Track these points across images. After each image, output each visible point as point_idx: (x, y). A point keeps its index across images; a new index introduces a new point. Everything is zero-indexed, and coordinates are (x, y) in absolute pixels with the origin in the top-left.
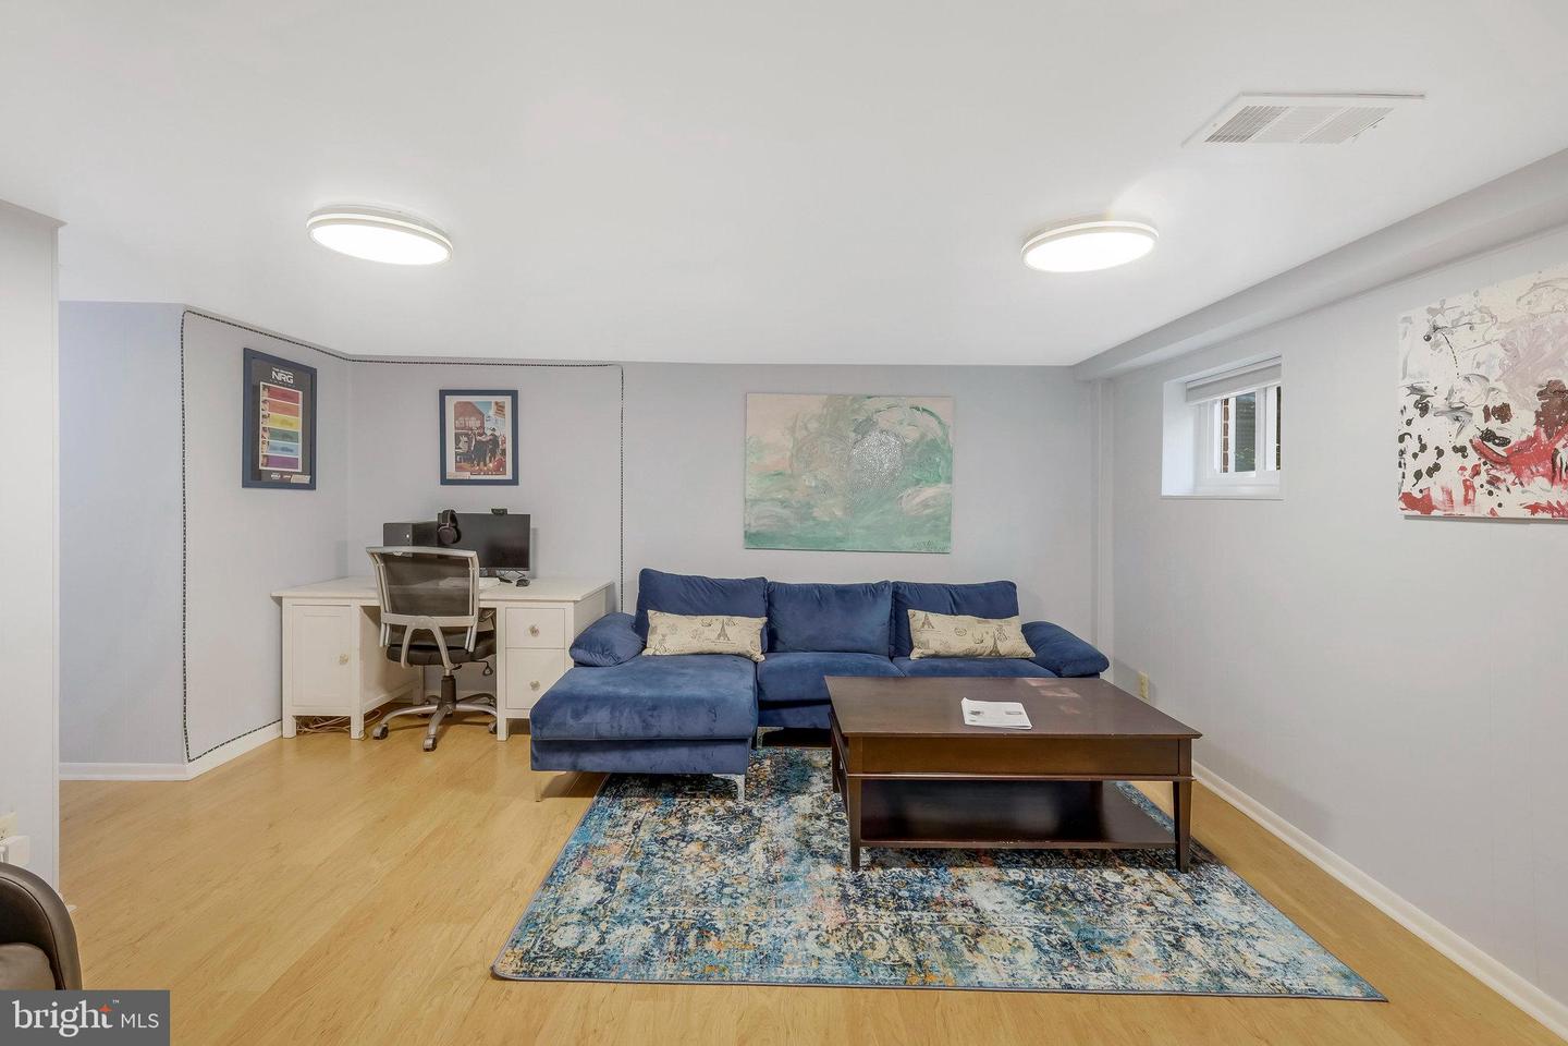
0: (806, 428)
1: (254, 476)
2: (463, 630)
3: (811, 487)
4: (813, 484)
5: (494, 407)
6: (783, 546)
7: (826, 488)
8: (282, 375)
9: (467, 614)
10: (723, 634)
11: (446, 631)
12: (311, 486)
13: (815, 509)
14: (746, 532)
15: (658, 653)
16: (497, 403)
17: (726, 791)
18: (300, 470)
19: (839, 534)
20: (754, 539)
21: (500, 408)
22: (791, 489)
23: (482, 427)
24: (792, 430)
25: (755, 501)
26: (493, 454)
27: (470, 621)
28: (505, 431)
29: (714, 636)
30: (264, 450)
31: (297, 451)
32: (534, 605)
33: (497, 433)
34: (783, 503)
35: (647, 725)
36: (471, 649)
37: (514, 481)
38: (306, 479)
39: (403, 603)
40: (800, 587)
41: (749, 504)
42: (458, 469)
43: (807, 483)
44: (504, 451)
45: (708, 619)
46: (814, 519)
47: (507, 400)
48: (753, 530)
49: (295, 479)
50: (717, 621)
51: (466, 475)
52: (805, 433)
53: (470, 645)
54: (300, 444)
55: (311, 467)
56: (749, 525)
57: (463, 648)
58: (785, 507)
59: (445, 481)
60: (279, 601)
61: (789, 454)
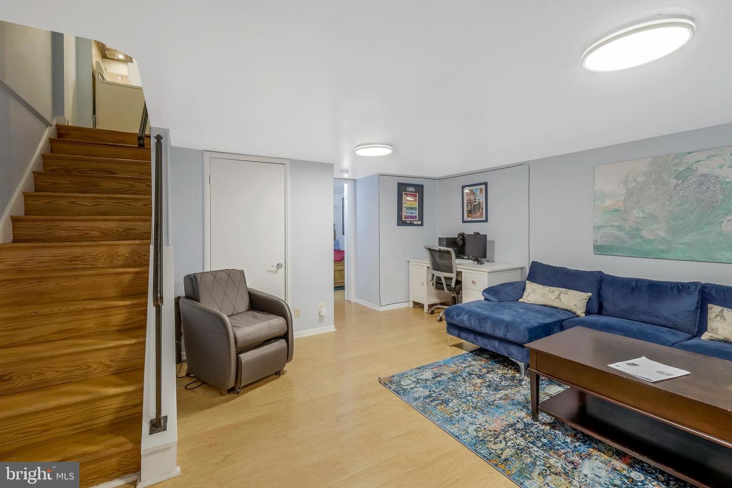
0: (636, 181)
1: (401, 222)
2: (451, 279)
3: (640, 217)
4: (641, 216)
5: (479, 190)
6: (619, 254)
7: (653, 218)
8: (410, 189)
9: (452, 272)
10: (559, 297)
11: (446, 278)
12: (422, 225)
13: (642, 232)
14: (594, 245)
15: (525, 301)
16: (480, 189)
17: (518, 369)
18: (417, 220)
19: (662, 247)
20: (599, 249)
21: (481, 190)
22: (625, 220)
23: (475, 199)
24: (625, 183)
25: (600, 228)
26: (479, 210)
27: (453, 276)
28: (483, 200)
29: (553, 297)
30: (404, 214)
31: (416, 213)
32: (479, 272)
33: (480, 201)
34: (619, 228)
35: (481, 326)
36: (453, 286)
37: (486, 221)
38: (420, 223)
39: (436, 267)
40: (623, 279)
41: (596, 229)
42: (468, 216)
43: (637, 215)
44: (482, 208)
45: (553, 289)
46: (641, 237)
47: (483, 187)
48: (599, 244)
49: (415, 223)
50: (557, 290)
51: (470, 219)
52: (635, 184)
53: (453, 285)
54: (417, 211)
55: (421, 218)
56: (596, 241)
57: (450, 285)
58: (621, 230)
59: (464, 222)
60: (409, 262)
61: (622, 198)
